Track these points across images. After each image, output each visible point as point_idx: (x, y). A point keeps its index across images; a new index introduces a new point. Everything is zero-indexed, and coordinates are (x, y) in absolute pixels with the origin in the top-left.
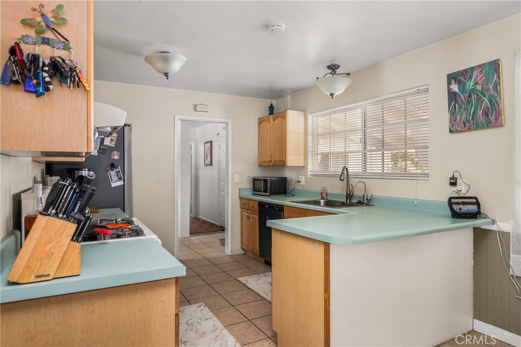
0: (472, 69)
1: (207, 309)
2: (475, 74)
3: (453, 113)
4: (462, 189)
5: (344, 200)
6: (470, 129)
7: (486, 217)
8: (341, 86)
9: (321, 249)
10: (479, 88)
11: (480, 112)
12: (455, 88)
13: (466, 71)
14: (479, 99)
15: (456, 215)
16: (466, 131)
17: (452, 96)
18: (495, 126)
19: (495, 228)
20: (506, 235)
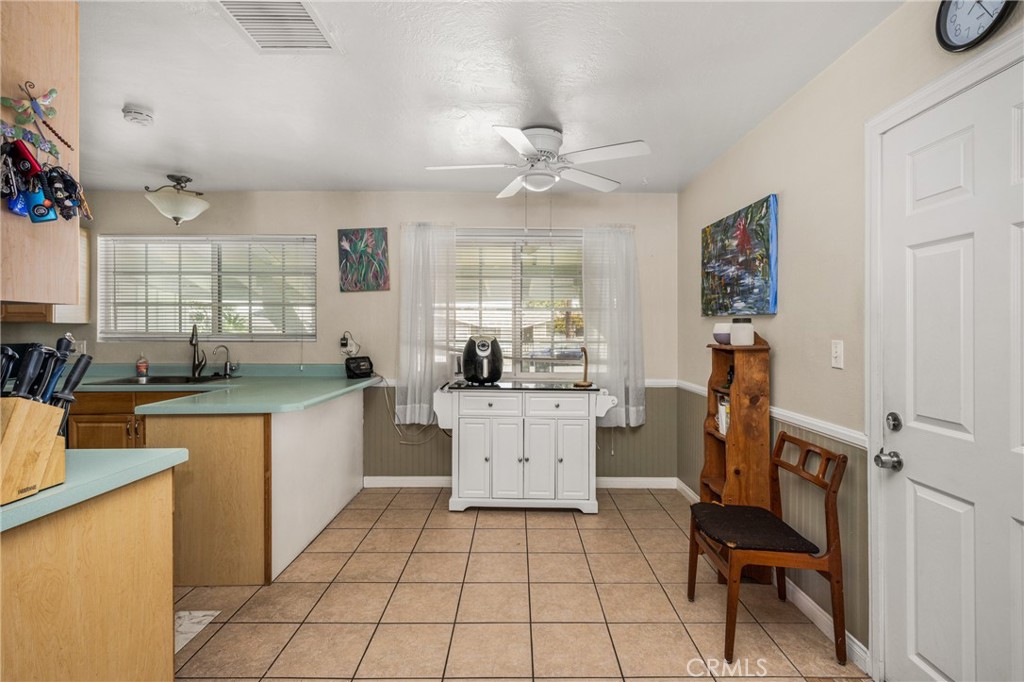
0: (364, 230)
2: (366, 236)
3: (344, 271)
4: (353, 350)
5: (190, 375)
6: (361, 290)
7: (376, 375)
8: (190, 209)
9: (256, 423)
10: (370, 250)
11: (371, 275)
12: (346, 245)
13: (357, 230)
14: (369, 261)
15: (352, 376)
16: (358, 291)
17: (343, 254)
18: (383, 290)
19: (382, 385)
20: (391, 390)
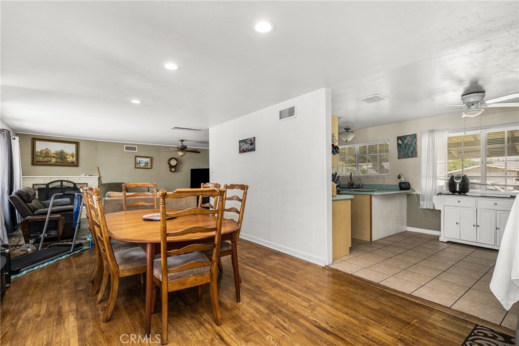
0: (407, 136)
2: (408, 138)
3: (399, 151)
4: (403, 180)
6: (406, 158)
7: (412, 189)
8: (350, 137)
10: (409, 143)
11: (410, 152)
12: (400, 142)
13: (404, 136)
14: (409, 147)
15: (401, 189)
16: (404, 158)
17: (399, 145)
18: (415, 157)
19: (414, 193)
20: (418, 196)
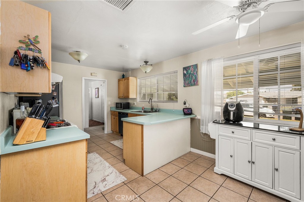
0: (190, 66)
1: (97, 154)
2: (191, 68)
3: (185, 80)
4: (187, 105)
5: (150, 111)
6: (189, 86)
7: (194, 114)
8: (149, 69)
9: (140, 127)
10: (192, 73)
11: (192, 81)
12: (185, 72)
13: (188, 67)
14: (192, 76)
15: (185, 114)
16: (188, 86)
17: (184, 75)
18: (196, 85)
19: (196, 118)
20: (199, 120)
